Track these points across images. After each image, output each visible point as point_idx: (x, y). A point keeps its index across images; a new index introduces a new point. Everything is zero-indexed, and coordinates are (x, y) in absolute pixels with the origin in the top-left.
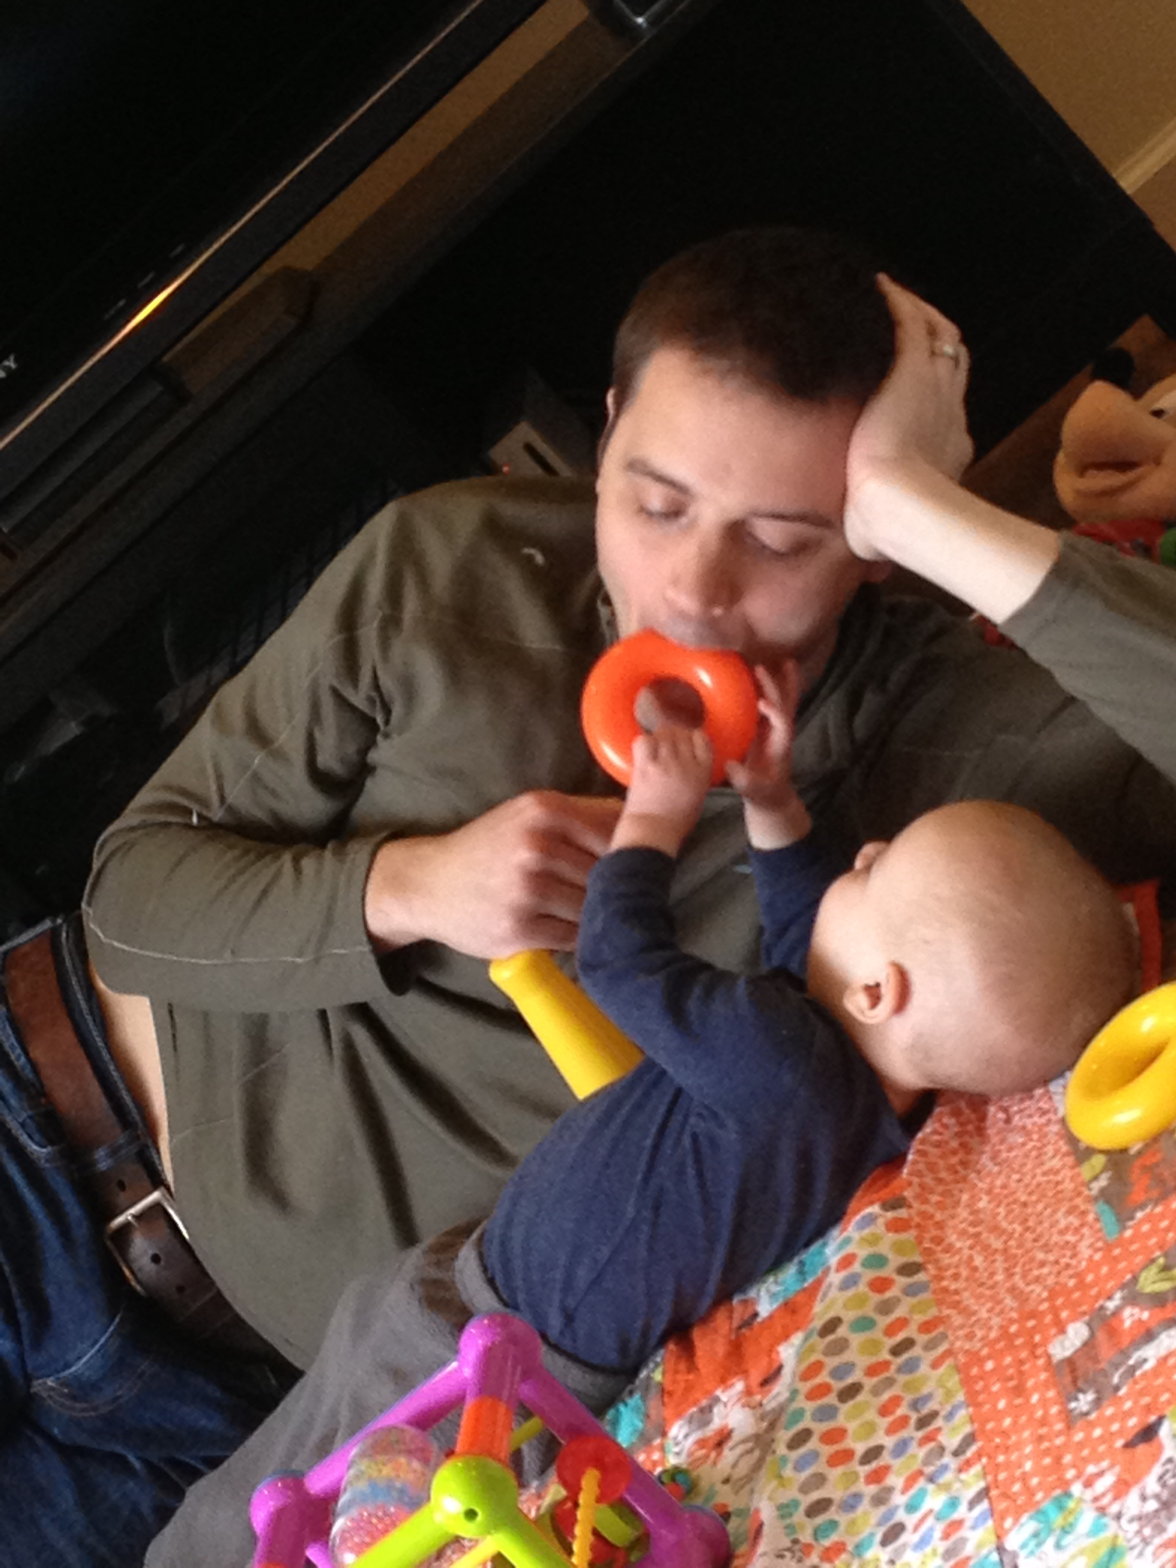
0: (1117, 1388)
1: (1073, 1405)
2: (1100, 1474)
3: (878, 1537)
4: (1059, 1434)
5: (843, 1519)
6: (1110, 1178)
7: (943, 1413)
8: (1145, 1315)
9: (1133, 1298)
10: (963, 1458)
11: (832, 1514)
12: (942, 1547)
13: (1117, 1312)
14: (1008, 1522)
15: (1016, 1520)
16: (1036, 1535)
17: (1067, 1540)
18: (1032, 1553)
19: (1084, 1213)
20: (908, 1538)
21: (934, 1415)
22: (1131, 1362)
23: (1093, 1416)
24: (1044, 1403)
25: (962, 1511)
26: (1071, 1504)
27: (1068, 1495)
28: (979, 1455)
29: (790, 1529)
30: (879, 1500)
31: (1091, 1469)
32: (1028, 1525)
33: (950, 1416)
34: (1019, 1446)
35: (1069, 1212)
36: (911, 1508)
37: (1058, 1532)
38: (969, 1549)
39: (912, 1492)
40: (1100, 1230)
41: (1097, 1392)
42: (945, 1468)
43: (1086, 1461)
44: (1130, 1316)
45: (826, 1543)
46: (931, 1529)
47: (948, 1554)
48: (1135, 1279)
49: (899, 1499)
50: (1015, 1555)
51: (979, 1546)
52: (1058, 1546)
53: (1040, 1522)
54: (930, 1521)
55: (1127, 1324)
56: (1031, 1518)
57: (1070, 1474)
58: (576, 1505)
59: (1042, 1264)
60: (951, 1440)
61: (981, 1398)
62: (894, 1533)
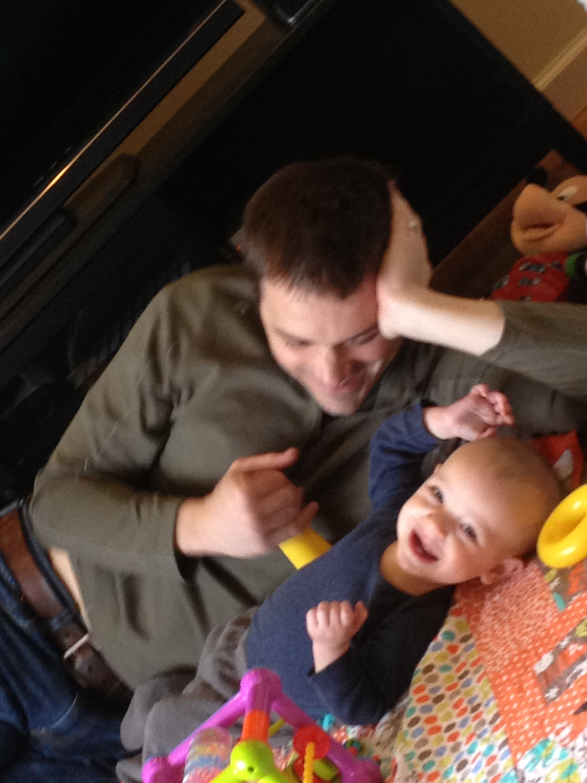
0: (569, 685)
1: (547, 695)
2: (563, 728)
3: (455, 767)
4: (541, 710)
5: (437, 760)
6: (560, 580)
7: (483, 704)
8: (581, 648)
9: (574, 641)
10: (494, 725)
11: (431, 757)
12: (486, 769)
13: (566, 648)
14: (519, 756)
15: (523, 754)
16: (533, 761)
17: (548, 762)
18: (531, 770)
19: (547, 599)
20: (470, 767)
21: (479, 705)
22: (575, 671)
23: (557, 700)
24: (533, 695)
25: (495, 752)
26: (549, 744)
27: (547, 740)
28: (502, 724)
29: (411, 766)
30: (455, 749)
31: (558, 726)
32: (529, 756)
33: (487, 705)
34: (521, 717)
35: (540, 599)
36: (470, 751)
37: (543, 759)
38: (500, 770)
39: (471, 743)
40: (555, 607)
41: (559, 687)
42: (485, 731)
43: (555, 722)
44: (573, 649)
45: (430, 772)
46: (480, 762)
47: (490, 773)
48: (574, 630)
49: (464, 748)
50: (523, 772)
51: (505, 768)
52: (544, 766)
53: (535, 754)
54: (480, 758)
55: (572, 653)
56: (530, 753)
57: (548, 729)
58: (303, 762)
59: (528, 626)
60: (488, 717)
61: (502, 695)
62: (463, 765)
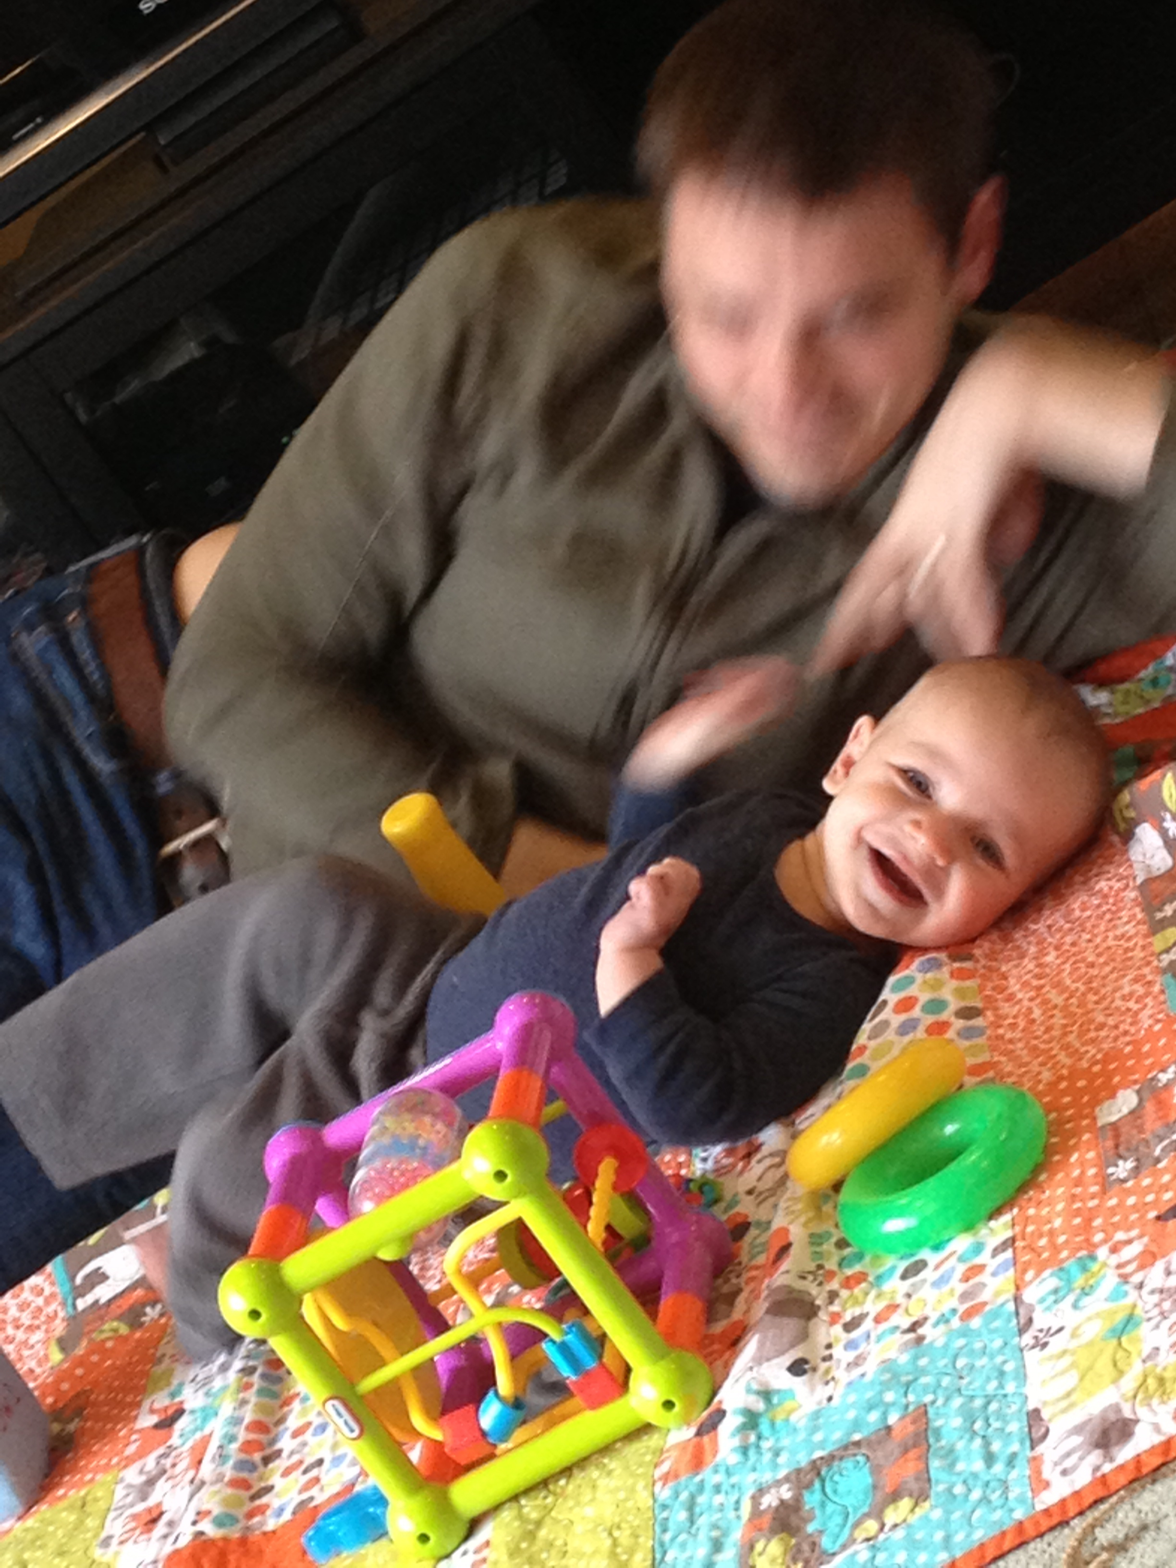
1: (1111, 1170)
2: (1129, 1242)
3: (899, 1271)
4: (1093, 1196)
12: (961, 1288)
13: (1169, 1087)
14: (1030, 1275)
15: (1038, 1274)
16: (1056, 1291)
17: (1085, 1301)
18: (1048, 1308)
19: (1150, 983)
20: (927, 1274)
23: (1130, 1184)
24: (1083, 1164)
25: (984, 1258)
26: (1095, 1267)
27: (1092, 1257)
31: (1120, 1236)
32: (1049, 1281)
34: (1051, 1202)
35: (1136, 980)
36: (937, 1249)
37: (1078, 1291)
38: (985, 1296)
40: (1164, 1002)
41: (1138, 1160)
43: (1116, 1227)
46: (953, 1269)
47: (965, 1296)
50: (1031, 1308)
51: (997, 1294)
52: (1075, 1306)
53: (1061, 1279)
54: (953, 1261)
56: (1052, 1275)
57: (1098, 1237)
62: (915, 1268)
